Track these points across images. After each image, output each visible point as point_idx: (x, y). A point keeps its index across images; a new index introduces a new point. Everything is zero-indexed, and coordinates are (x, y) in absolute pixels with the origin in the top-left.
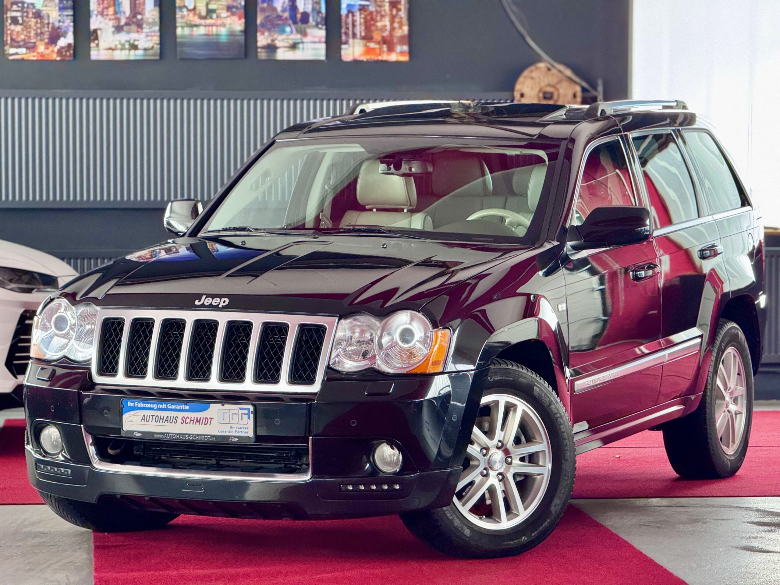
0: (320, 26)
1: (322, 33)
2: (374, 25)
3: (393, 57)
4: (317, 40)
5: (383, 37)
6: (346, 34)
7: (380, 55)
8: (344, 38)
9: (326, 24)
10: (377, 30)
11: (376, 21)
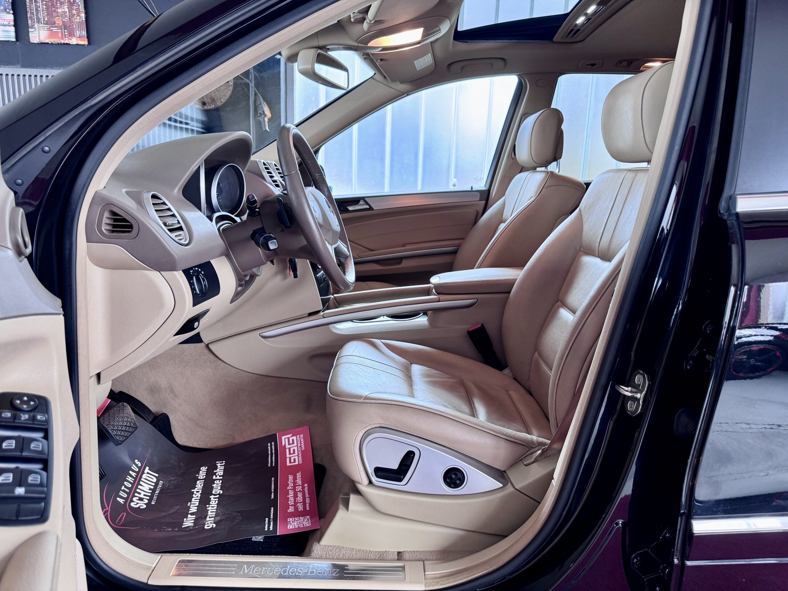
0: (8, 11)
1: (11, 17)
2: (54, 11)
3: (74, 41)
4: (6, 23)
5: (63, 22)
6: (31, 18)
7: (62, 38)
8: (30, 22)
9: (13, 10)
10: (58, 16)
11: (57, 8)
